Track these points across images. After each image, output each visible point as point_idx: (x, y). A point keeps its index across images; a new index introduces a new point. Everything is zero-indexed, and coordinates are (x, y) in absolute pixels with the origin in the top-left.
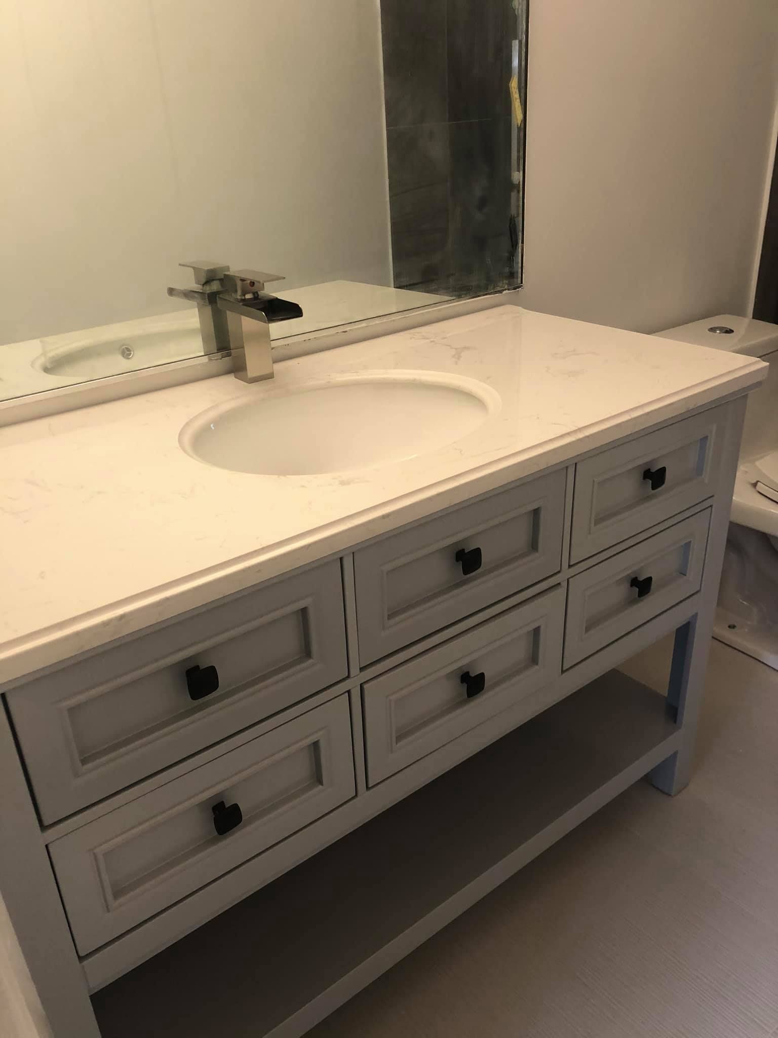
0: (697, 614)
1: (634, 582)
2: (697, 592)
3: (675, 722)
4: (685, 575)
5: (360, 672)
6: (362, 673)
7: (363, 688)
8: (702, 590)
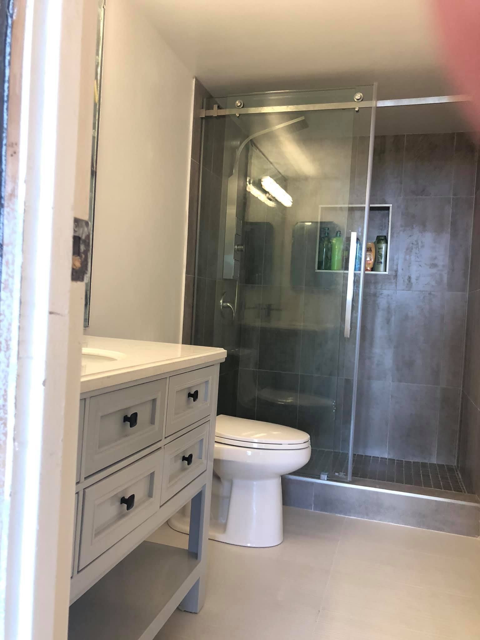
0: (206, 484)
1: (184, 459)
2: (205, 471)
3: (197, 559)
4: (201, 459)
5: (85, 480)
6: (86, 481)
7: (85, 491)
8: (207, 470)
